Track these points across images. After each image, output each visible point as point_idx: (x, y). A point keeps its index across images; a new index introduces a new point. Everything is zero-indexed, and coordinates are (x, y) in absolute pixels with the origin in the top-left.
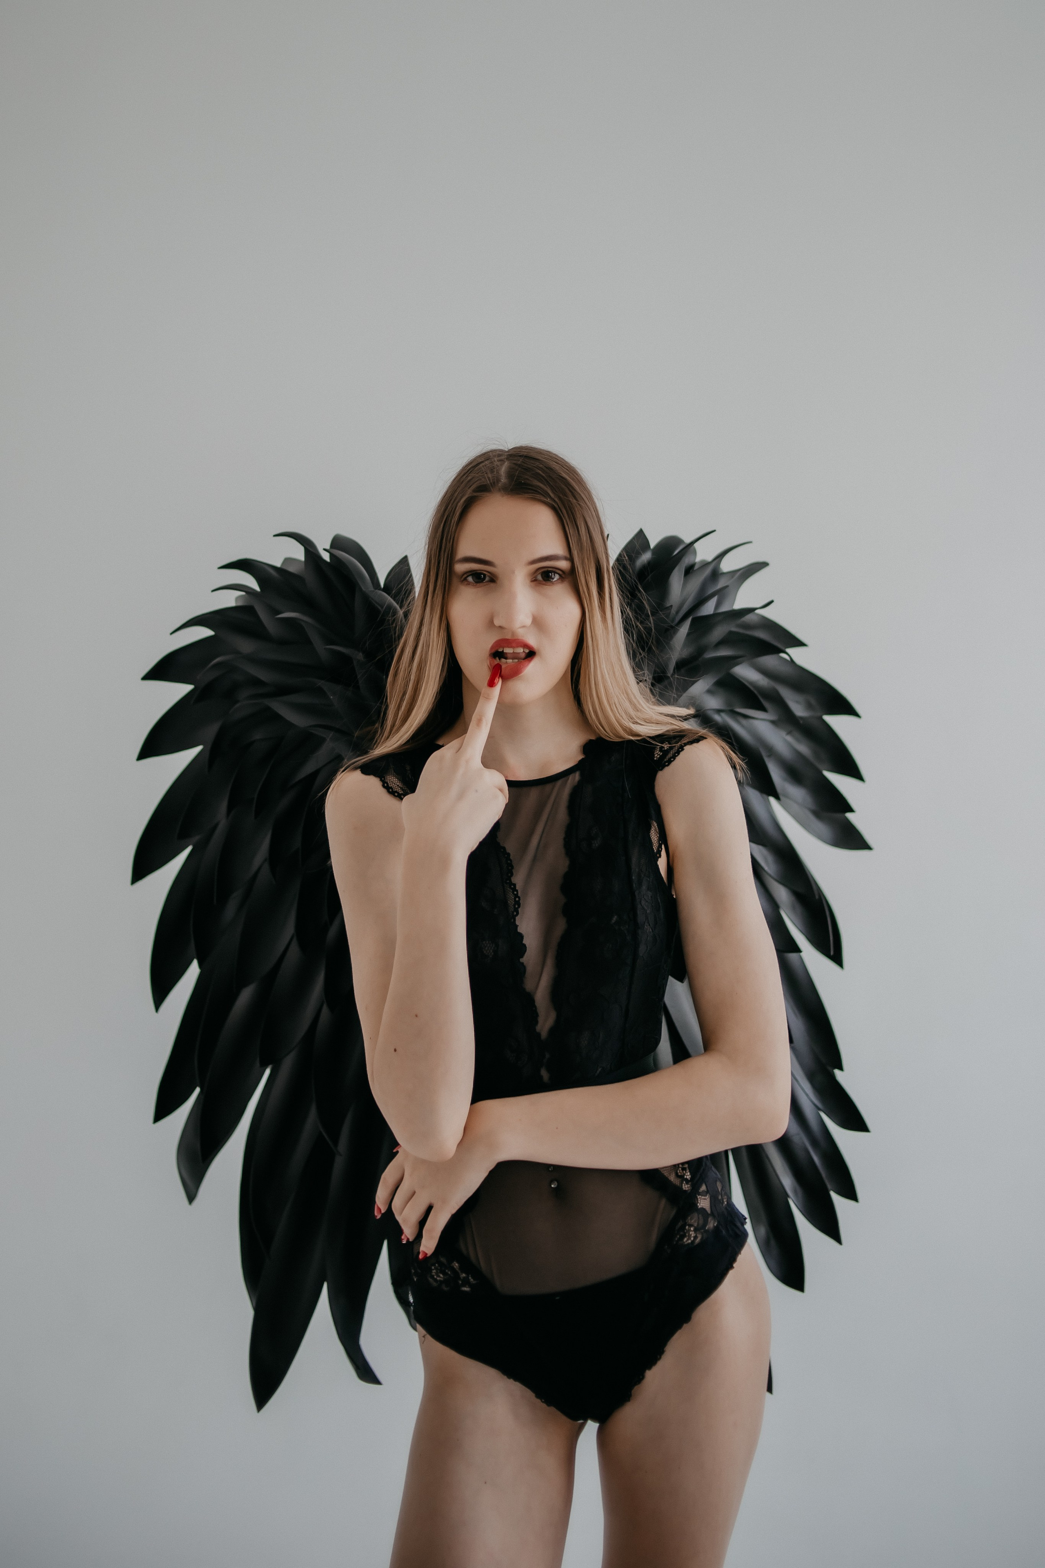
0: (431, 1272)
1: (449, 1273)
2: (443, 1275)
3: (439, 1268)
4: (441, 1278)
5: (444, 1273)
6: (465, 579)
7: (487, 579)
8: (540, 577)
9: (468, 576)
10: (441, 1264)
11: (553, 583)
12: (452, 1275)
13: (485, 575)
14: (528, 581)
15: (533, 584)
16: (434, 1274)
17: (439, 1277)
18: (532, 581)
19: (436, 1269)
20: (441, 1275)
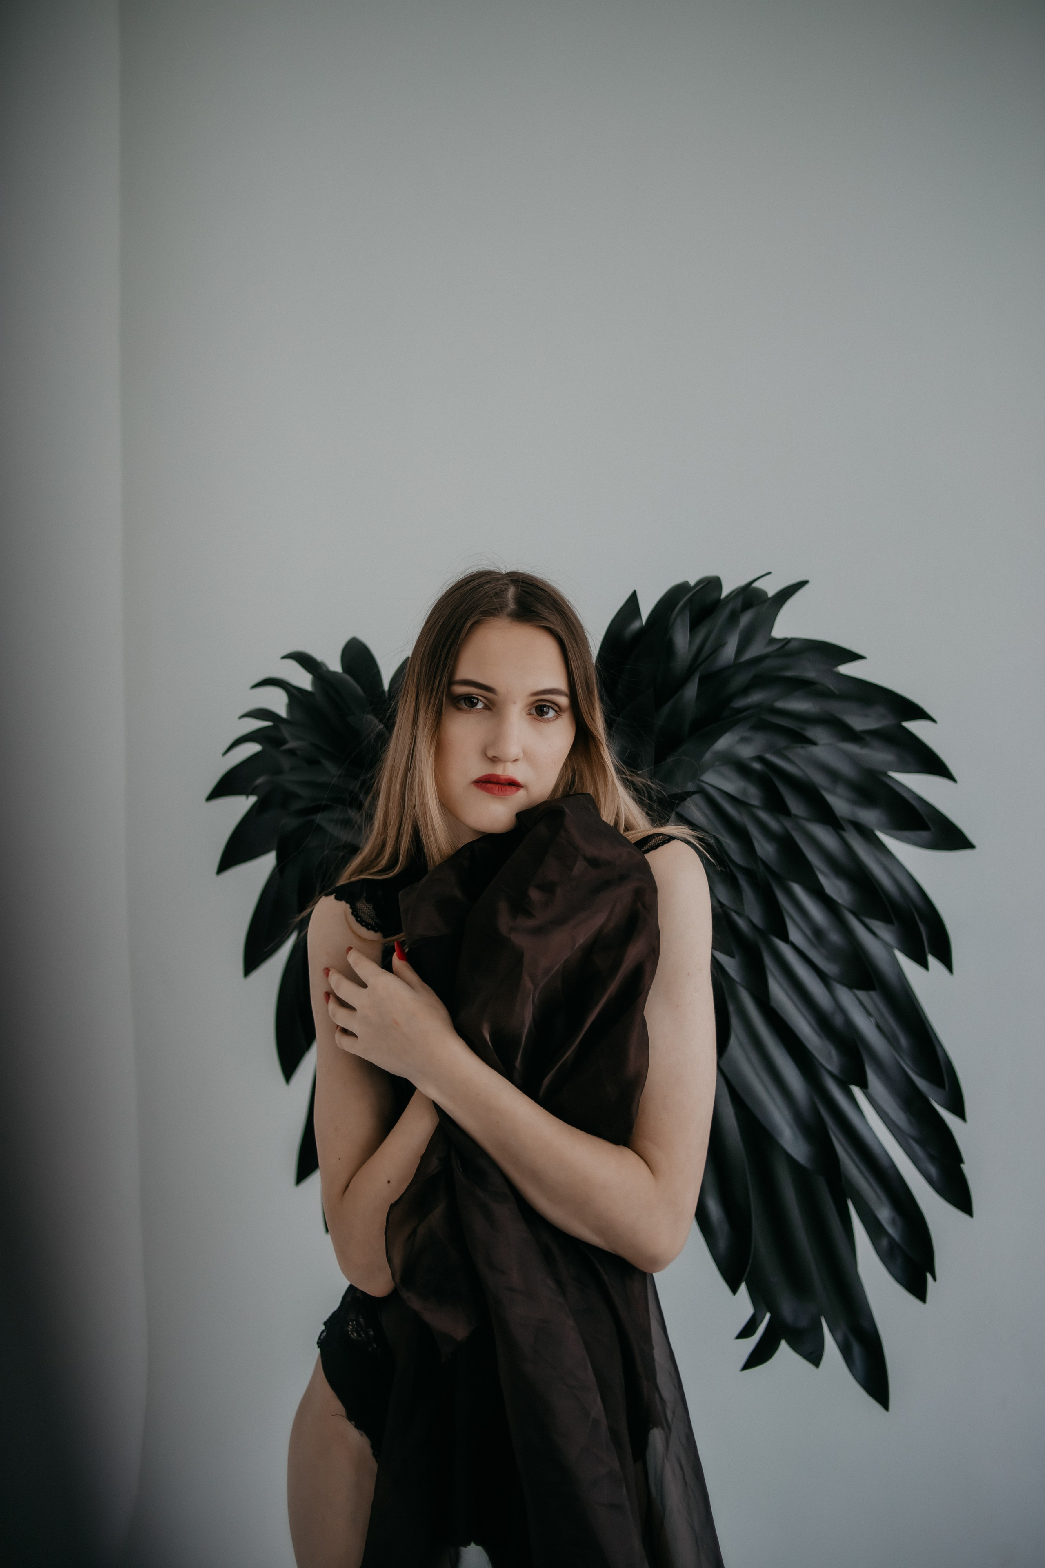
0: (348, 1327)
1: (363, 1336)
2: (357, 1334)
3: (356, 1326)
4: (354, 1336)
5: (359, 1335)
6: (458, 701)
7: (480, 706)
8: (533, 711)
9: (461, 699)
10: (358, 1324)
11: (548, 720)
12: (365, 1340)
13: (478, 700)
14: (524, 714)
15: (528, 717)
16: (350, 1329)
17: (353, 1334)
18: (527, 714)
19: (352, 1325)
20: (355, 1334)
